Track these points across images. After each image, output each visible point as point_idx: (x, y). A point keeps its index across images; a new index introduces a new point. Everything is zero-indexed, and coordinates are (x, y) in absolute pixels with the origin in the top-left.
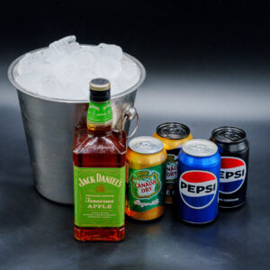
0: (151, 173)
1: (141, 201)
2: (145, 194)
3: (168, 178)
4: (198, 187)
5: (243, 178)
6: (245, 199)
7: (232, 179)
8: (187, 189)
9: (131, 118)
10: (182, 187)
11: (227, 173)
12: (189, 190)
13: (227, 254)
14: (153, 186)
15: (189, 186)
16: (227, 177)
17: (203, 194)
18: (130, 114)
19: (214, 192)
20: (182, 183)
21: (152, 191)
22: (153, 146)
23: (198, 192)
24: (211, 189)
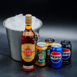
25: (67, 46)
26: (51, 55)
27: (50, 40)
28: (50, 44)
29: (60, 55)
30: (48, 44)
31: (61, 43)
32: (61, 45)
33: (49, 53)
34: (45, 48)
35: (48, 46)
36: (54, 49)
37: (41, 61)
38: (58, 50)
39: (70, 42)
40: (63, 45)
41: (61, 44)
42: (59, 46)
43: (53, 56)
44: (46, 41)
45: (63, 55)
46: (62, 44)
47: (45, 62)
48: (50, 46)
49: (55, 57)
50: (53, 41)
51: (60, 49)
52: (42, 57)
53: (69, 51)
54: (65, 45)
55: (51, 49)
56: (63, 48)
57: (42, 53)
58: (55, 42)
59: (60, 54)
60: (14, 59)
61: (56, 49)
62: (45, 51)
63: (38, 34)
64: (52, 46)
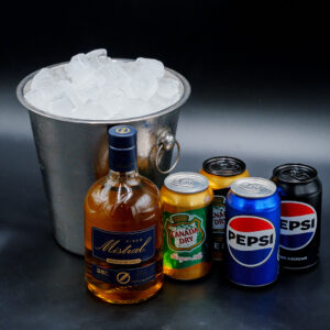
0: (191, 218)
1: (180, 255)
2: (185, 245)
3: (216, 227)
4: (249, 238)
5: (313, 230)
7: (298, 231)
8: (235, 240)
9: (168, 147)
10: (230, 238)
11: (291, 223)
12: (238, 242)
14: (195, 236)
15: (238, 236)
16: (292, 228)
17: (256, 247)
18: (166, 142)
19: (271, 246)
20: (230, 232)
21: (194, 242)
22: (196, 184)
23: (250, 244)
24: (267, 242)
25: (300, 191)
26: (229, 228)
27: (226, 161)
28: (227, 182)
30: (214, 183)
31: (276, 176)
32: (272, 187)
33: (221, 221)
34: (200, 200)
35: (216, 192)
36: (241, 204)
37: (186, 259)
38: (259, 206)
39: (312, 173)
40: (284, 186)
41: (272, 179)
42: (263, 190)
43: (236, 232)
44: (209, 167)
45: (283, 232)
46: (278, 183)
47: (203, 260)
48: (225, 191)
49: (246, 241)
50: (239, 167)
51: (271, 205)
52: (186, 240)
53: (312, 213)
55: (230, 202)
56: (282, 198)
57: (188, 222)
58: (246, 171)
59: (269, 227)
62: (204, 212)
63: (170, 138)
64: (234, 190)
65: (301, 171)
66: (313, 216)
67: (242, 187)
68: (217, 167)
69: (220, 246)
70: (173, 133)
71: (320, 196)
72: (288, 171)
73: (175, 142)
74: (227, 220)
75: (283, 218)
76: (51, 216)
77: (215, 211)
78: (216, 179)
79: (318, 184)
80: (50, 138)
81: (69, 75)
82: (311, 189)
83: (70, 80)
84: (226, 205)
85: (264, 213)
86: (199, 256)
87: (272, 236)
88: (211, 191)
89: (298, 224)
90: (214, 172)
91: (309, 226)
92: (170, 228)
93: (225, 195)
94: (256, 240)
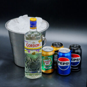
0: (49, 58)
1: (46, 67)
3: (55, 60)
4: (63, 63)
5: (79, 61)
6: (80, 68)
7: (76, 61)
9: (43, 40)
10: (59, 63)
11: (74, 59)
12: (61, 64)
13: (71, 85)
14: (50, 62)
15: (61, 62)
16: (74, 60)
17: (65, 65)
20: (59, 61)
22: (50, 49)
23: (63, 64)
25: (76, 51)
27: (58, 44)
28: (58, 49)
29: (69, 61)
30: (55, 49)
31: (70, 47)
32: (69, 50)
34: (51, 53)
35: (55, 51)
36: (61, 54)
37: (48, 68)
38: (66, 55)
39: (80, 47)
40: (72, 50)
42: (67, 51)
43: (60, 62)
44: (53, 45)
45: (72, 61)
48: (57, 51)
50: (61, 45)
51: (69, 55)
52: (48, 63)
53: (79, 57)
54: (75, 50)
56: (72, 53)
58: (63, 46)
60: (18, 65)
61: (64, 54)
62: (52, 56)
64: (60, 51)
65: (77, 46)
66: (79, 58)
67: (62, 50)
68: (55, 45)
69: (56, 65)
70: (44, 36)
71: (81, 53)
72: (73, 46)
73: (45, 39)
74: (58, 58)
75: (72, 58)
76: (13, 57)
77: (55, 56)
78: (55, 48)
79: (81, 50)
80: (14, 37)
81: (18, 22)
82: (79, 51)
83: (18, 23)
84: (58, 54)
85: (67, 57)
86: (51, 67)
87: (69, 63)
88: (54, 51)
89: (76, 60)
90: (55, 46)
91: (78, 60)
92: (44, 60)
93: (58, 52)
94: (65, 63)
